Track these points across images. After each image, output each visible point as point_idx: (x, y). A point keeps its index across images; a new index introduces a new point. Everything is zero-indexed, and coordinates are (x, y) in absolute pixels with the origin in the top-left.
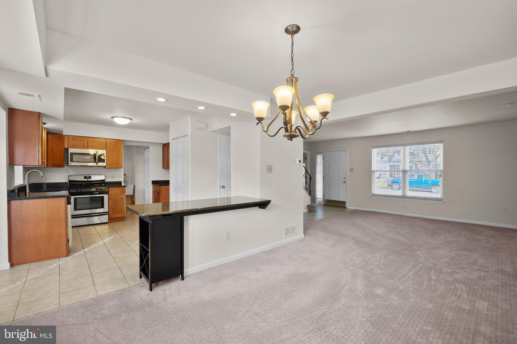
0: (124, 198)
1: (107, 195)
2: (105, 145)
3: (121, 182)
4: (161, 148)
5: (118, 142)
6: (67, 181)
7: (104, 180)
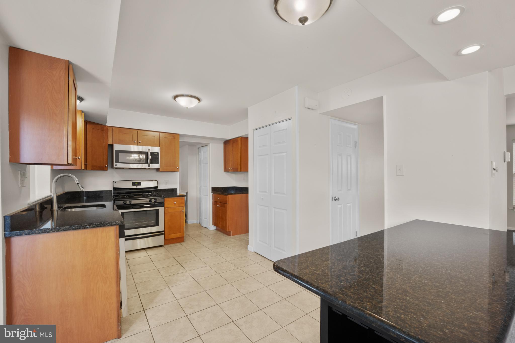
0: (184, 212)
1: (163, 207)
2: (159, 140)
3: (176, 189)
4: (222, 146)
5: (174, 137)
6: (112, 189)
7: (157, 187)
